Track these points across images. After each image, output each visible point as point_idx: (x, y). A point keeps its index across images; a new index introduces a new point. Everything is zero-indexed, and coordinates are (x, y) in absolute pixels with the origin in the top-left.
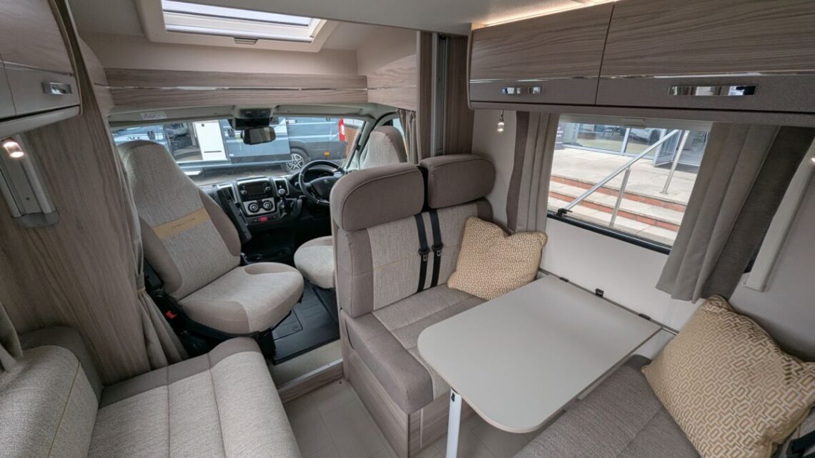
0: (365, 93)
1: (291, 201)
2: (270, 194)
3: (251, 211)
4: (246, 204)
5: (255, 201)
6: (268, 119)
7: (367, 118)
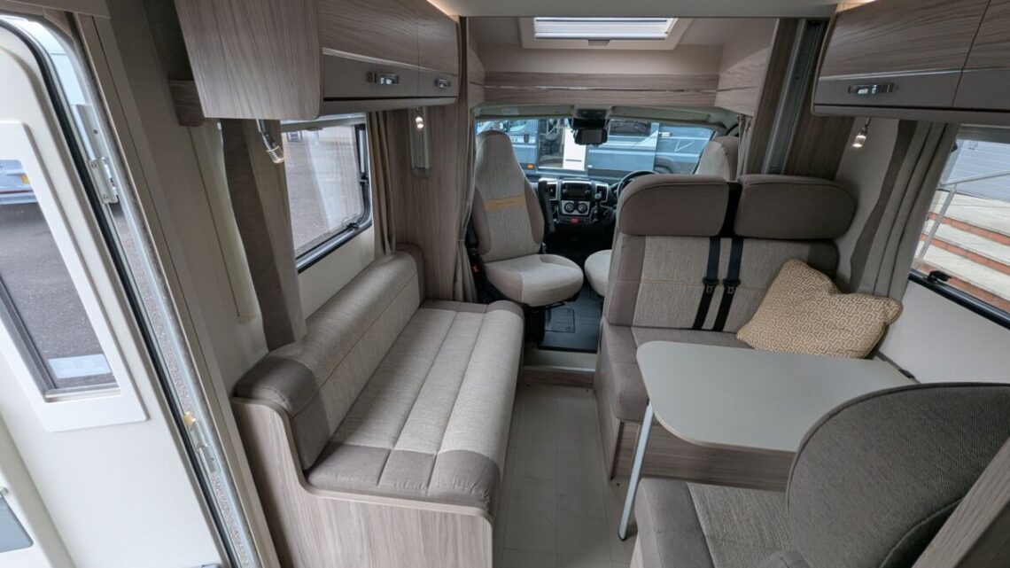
0: (712, 95)
1: (606, 209)
2: (588, 197)
3: (566, 211)
4: (564, 203)
5: (572, 202)
6: (604, 121)
7: (717, 127)
